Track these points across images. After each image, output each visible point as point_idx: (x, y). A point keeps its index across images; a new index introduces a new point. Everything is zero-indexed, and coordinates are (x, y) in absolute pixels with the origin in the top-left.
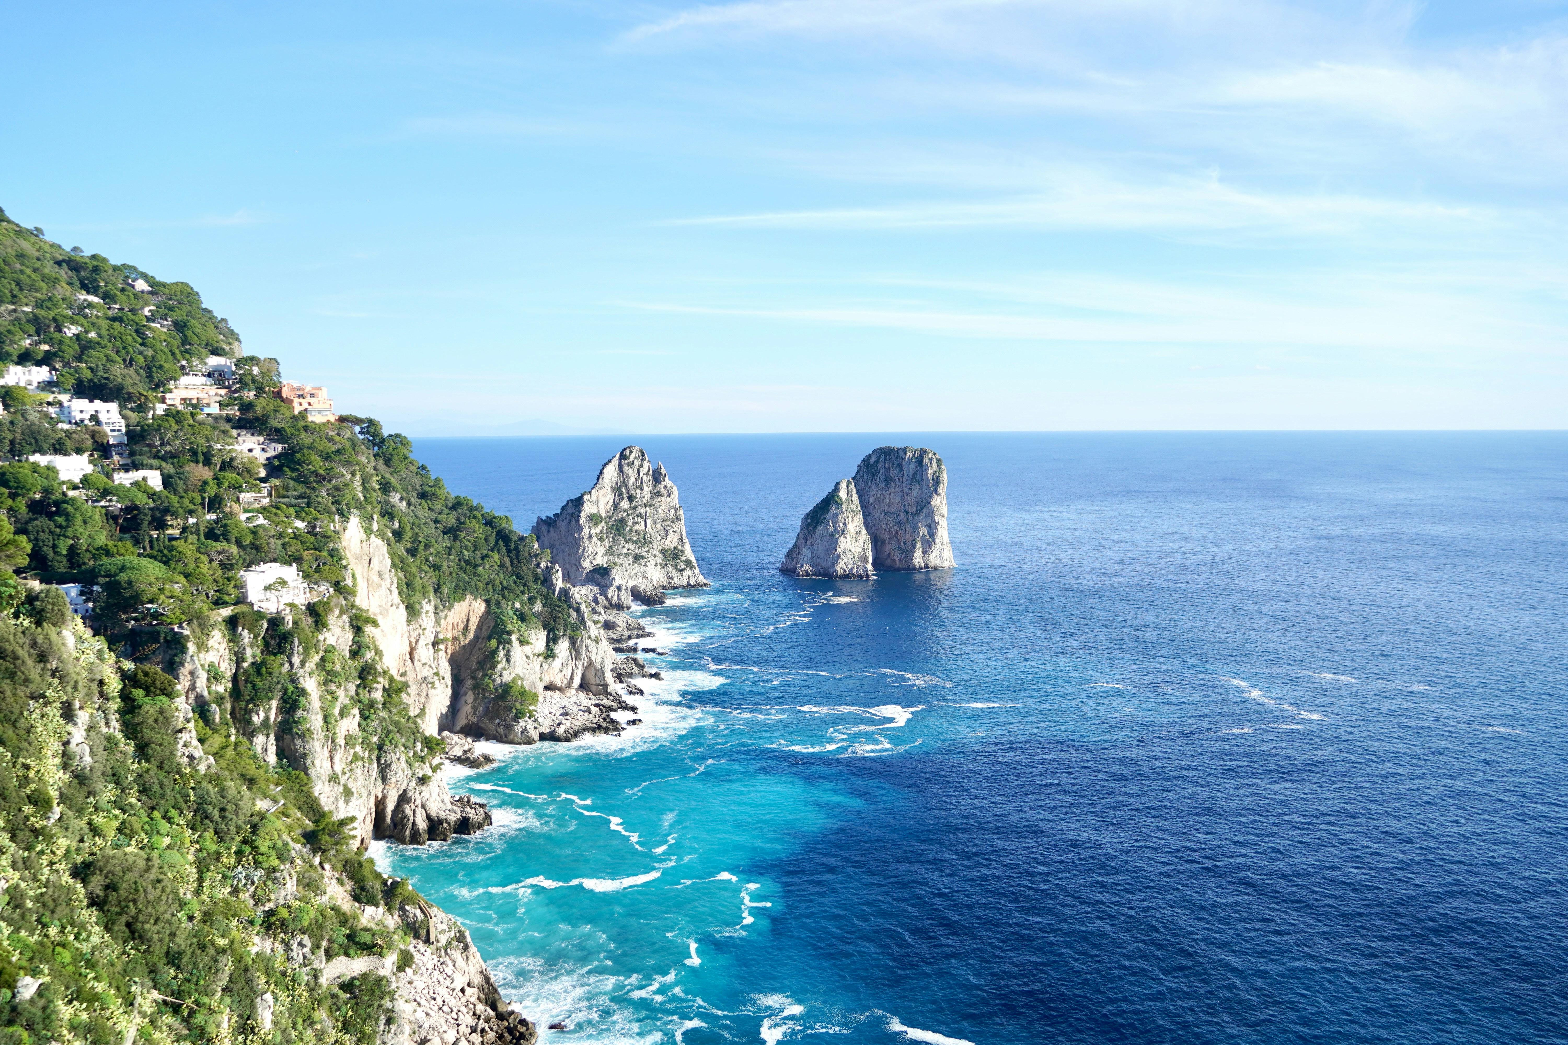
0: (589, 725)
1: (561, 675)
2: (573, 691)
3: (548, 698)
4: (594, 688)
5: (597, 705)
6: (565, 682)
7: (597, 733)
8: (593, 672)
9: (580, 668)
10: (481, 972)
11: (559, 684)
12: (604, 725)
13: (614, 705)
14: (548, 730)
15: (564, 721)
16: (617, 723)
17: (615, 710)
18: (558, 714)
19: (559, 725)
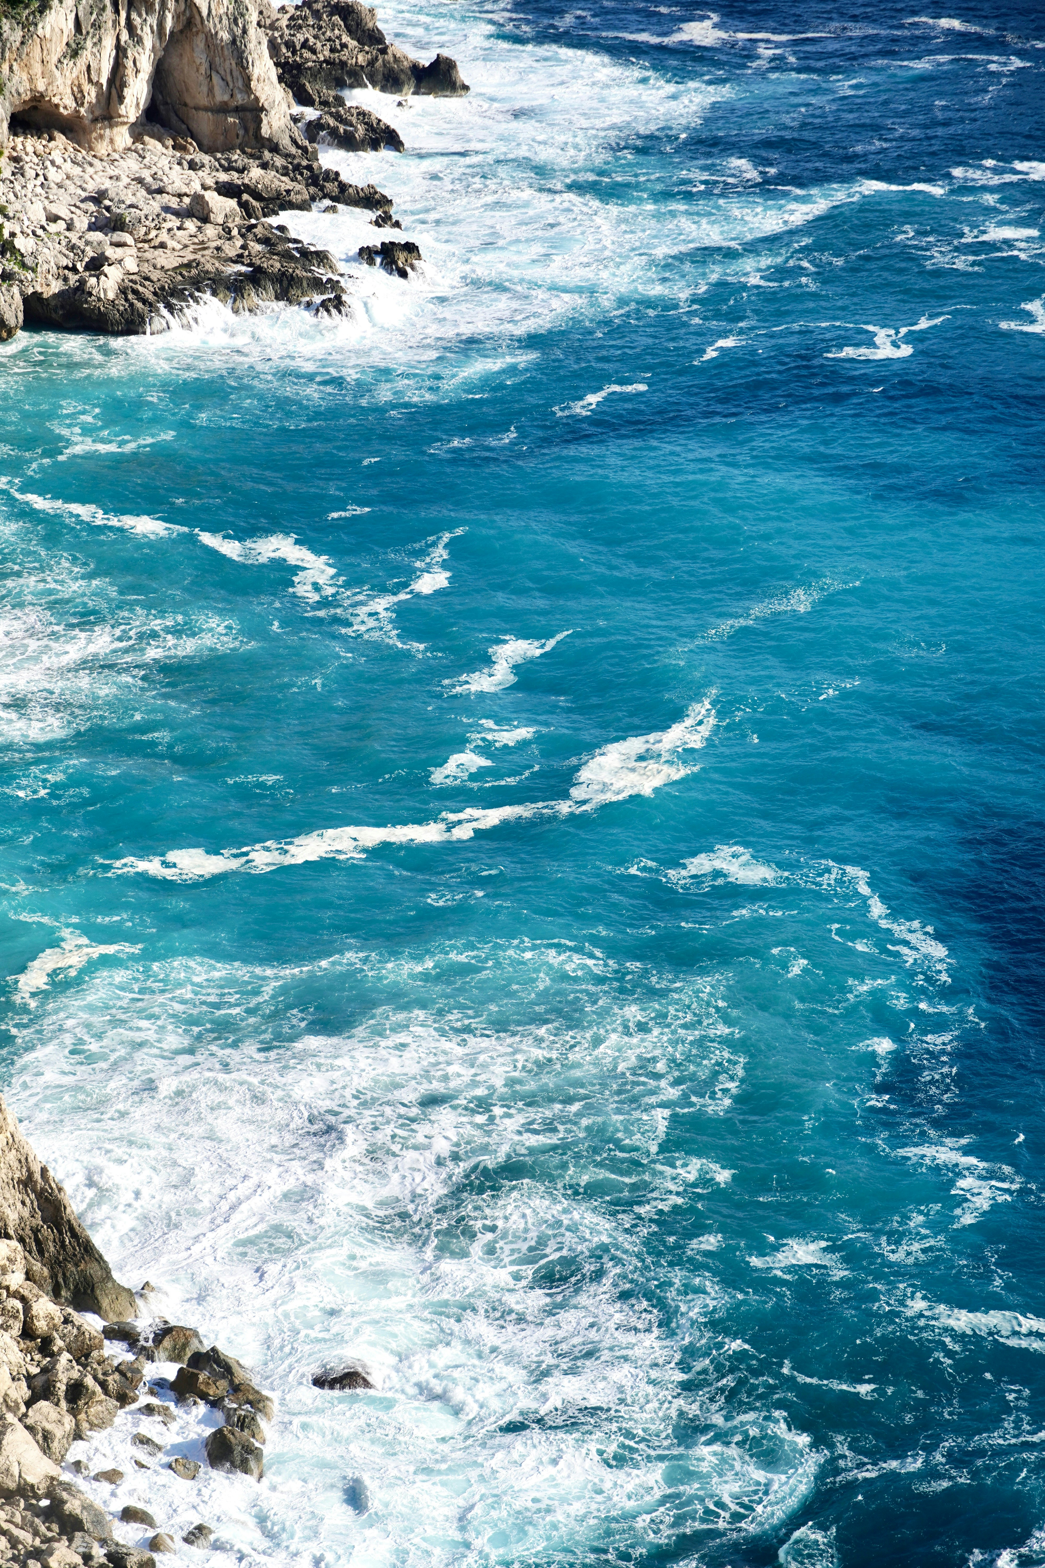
0: (211, 266)
1: (74, 71)
2: (122, 137)
3: (30, 159)
4: (204, 123)
5: (226, 190)
6: (91, 95)
7: (253, 298)
8: (201, 58)
9: (149, 40)
10: (27, 1183)
11: (66, 103)
12: (275, 265)
13: (300, 190)
14: (56, 287)
15: (111, 253)
16: (322, 257)
17: (303, 206)
18: (82, 223)
19: (97, 265)
